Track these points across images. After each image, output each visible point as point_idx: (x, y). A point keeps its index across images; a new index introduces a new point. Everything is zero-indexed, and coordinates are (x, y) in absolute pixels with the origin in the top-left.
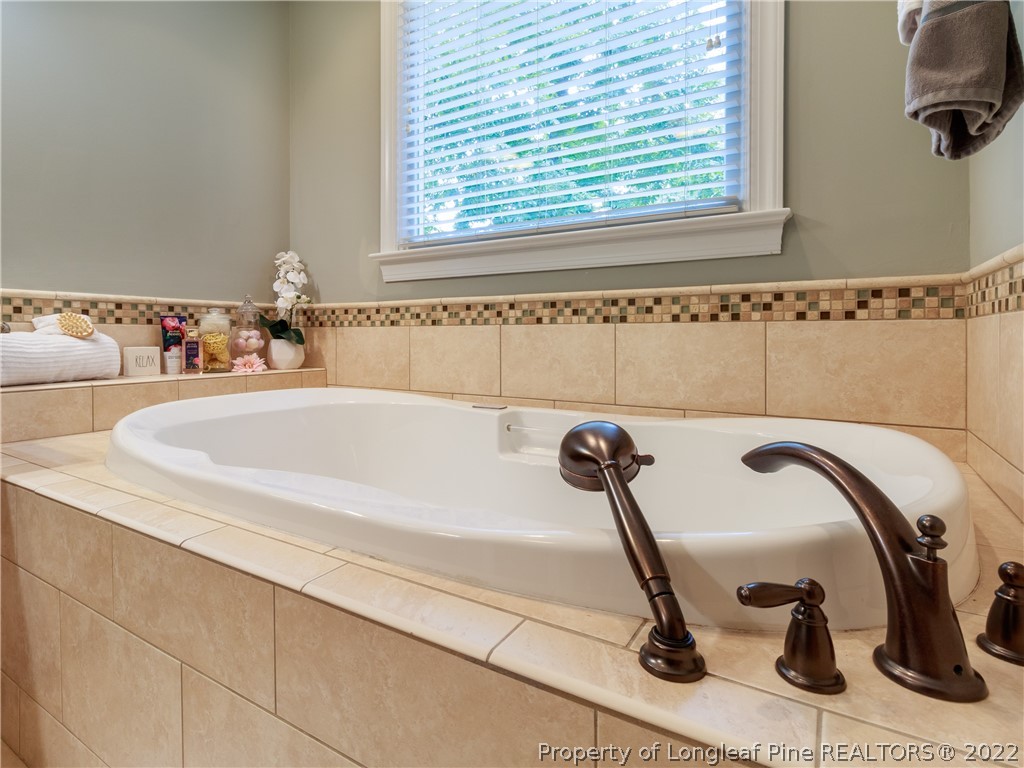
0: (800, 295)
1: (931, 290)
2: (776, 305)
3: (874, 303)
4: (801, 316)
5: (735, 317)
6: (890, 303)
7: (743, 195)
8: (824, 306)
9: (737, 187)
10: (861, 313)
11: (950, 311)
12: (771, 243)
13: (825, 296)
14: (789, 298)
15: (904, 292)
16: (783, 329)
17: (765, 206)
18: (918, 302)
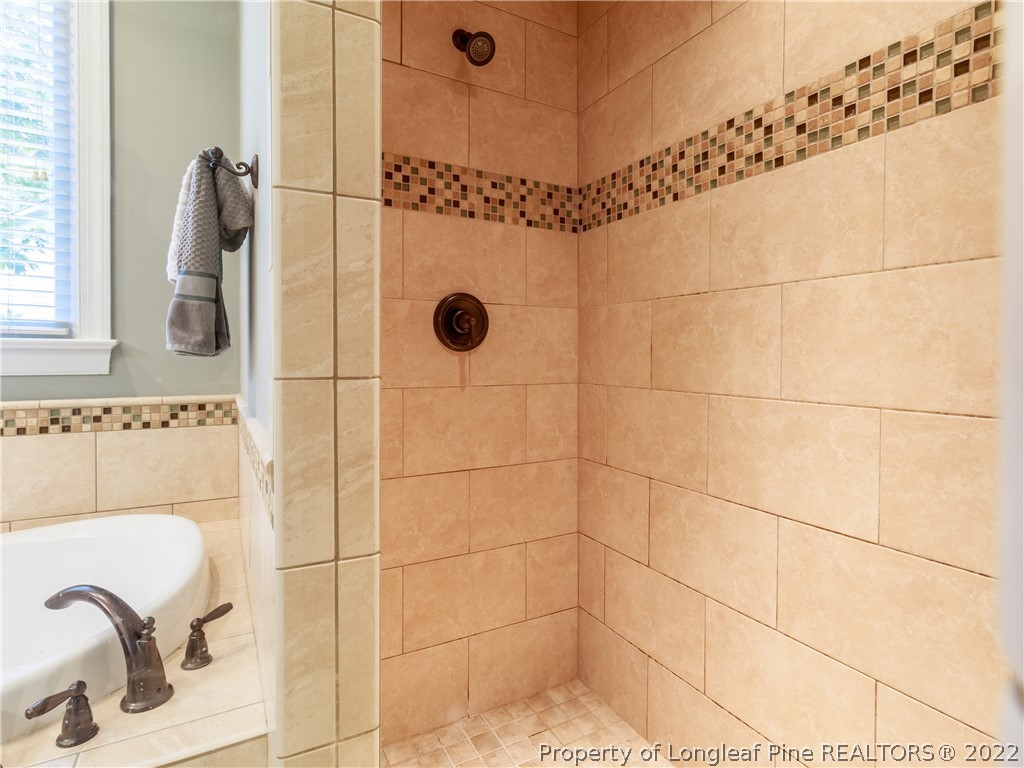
0: (126, 409)
1: (218, 406)
2: (105, 418)
3: (182, 415)
4: (127, 426)
5: (66, 429)
6: (193, 415)
7: (73, 319)
8: (146, 418)
9: (68, 311)
10: (173, 423)
11: (228, 420)
12: (102, 365)
13: (146, 410)
14: (117, 412)
15: (202, 407)
16: (112, 438)
17: (99, 335)
18: (210, 414)
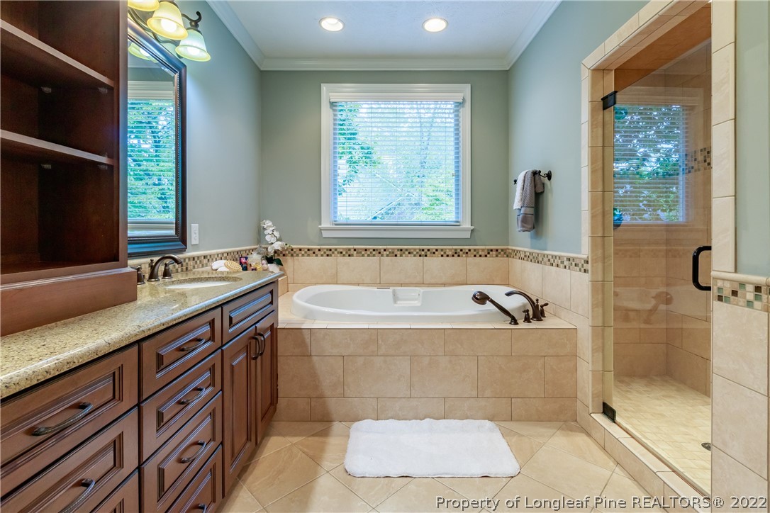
0: (475, 250)
1: (502, 250)
2: (469, 253)
3: (491, 253)
4: (475, 256)
5: (459, 256)
6: (494, 253)
7: (459, 220)
8: (480, 253)
9: (458, 217)
10: (488, 256)
11: (505, 256)
12: (468, 235)
13: (480, 251)
14: (472, 251)
15: (497, 250)
16: (471, 260)
17: (467, 225)
18: (500, 253)
